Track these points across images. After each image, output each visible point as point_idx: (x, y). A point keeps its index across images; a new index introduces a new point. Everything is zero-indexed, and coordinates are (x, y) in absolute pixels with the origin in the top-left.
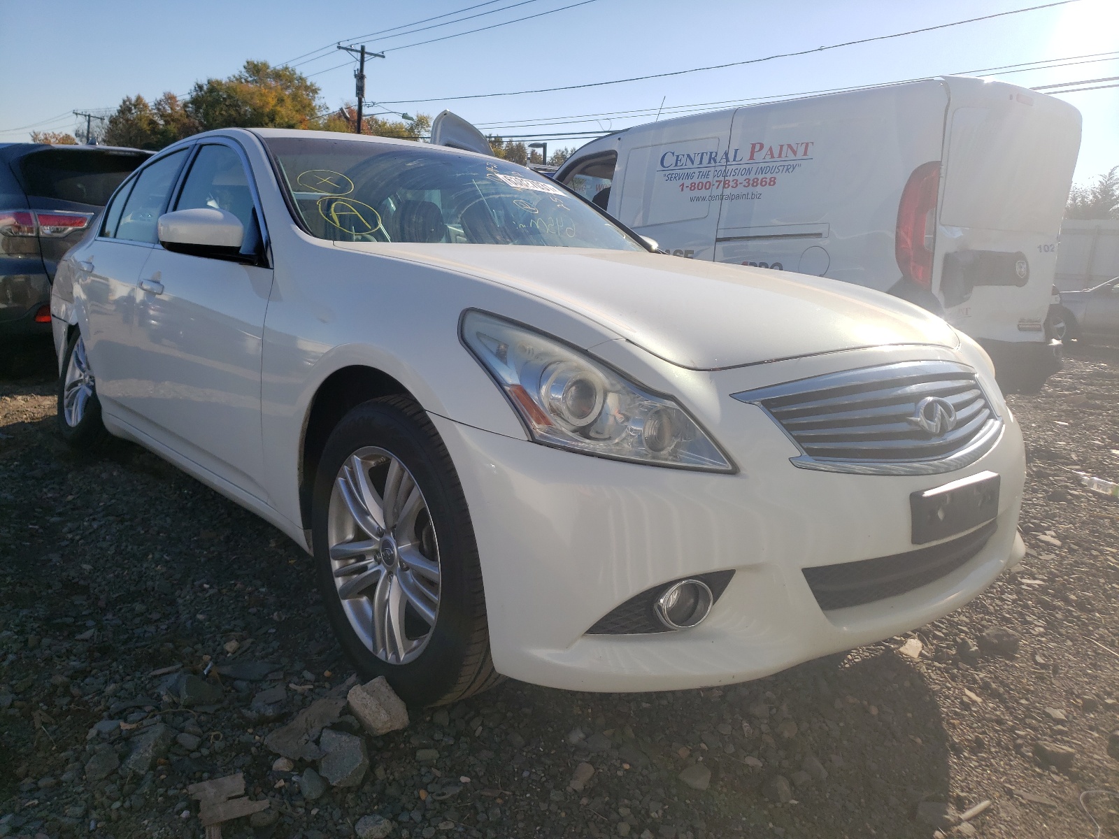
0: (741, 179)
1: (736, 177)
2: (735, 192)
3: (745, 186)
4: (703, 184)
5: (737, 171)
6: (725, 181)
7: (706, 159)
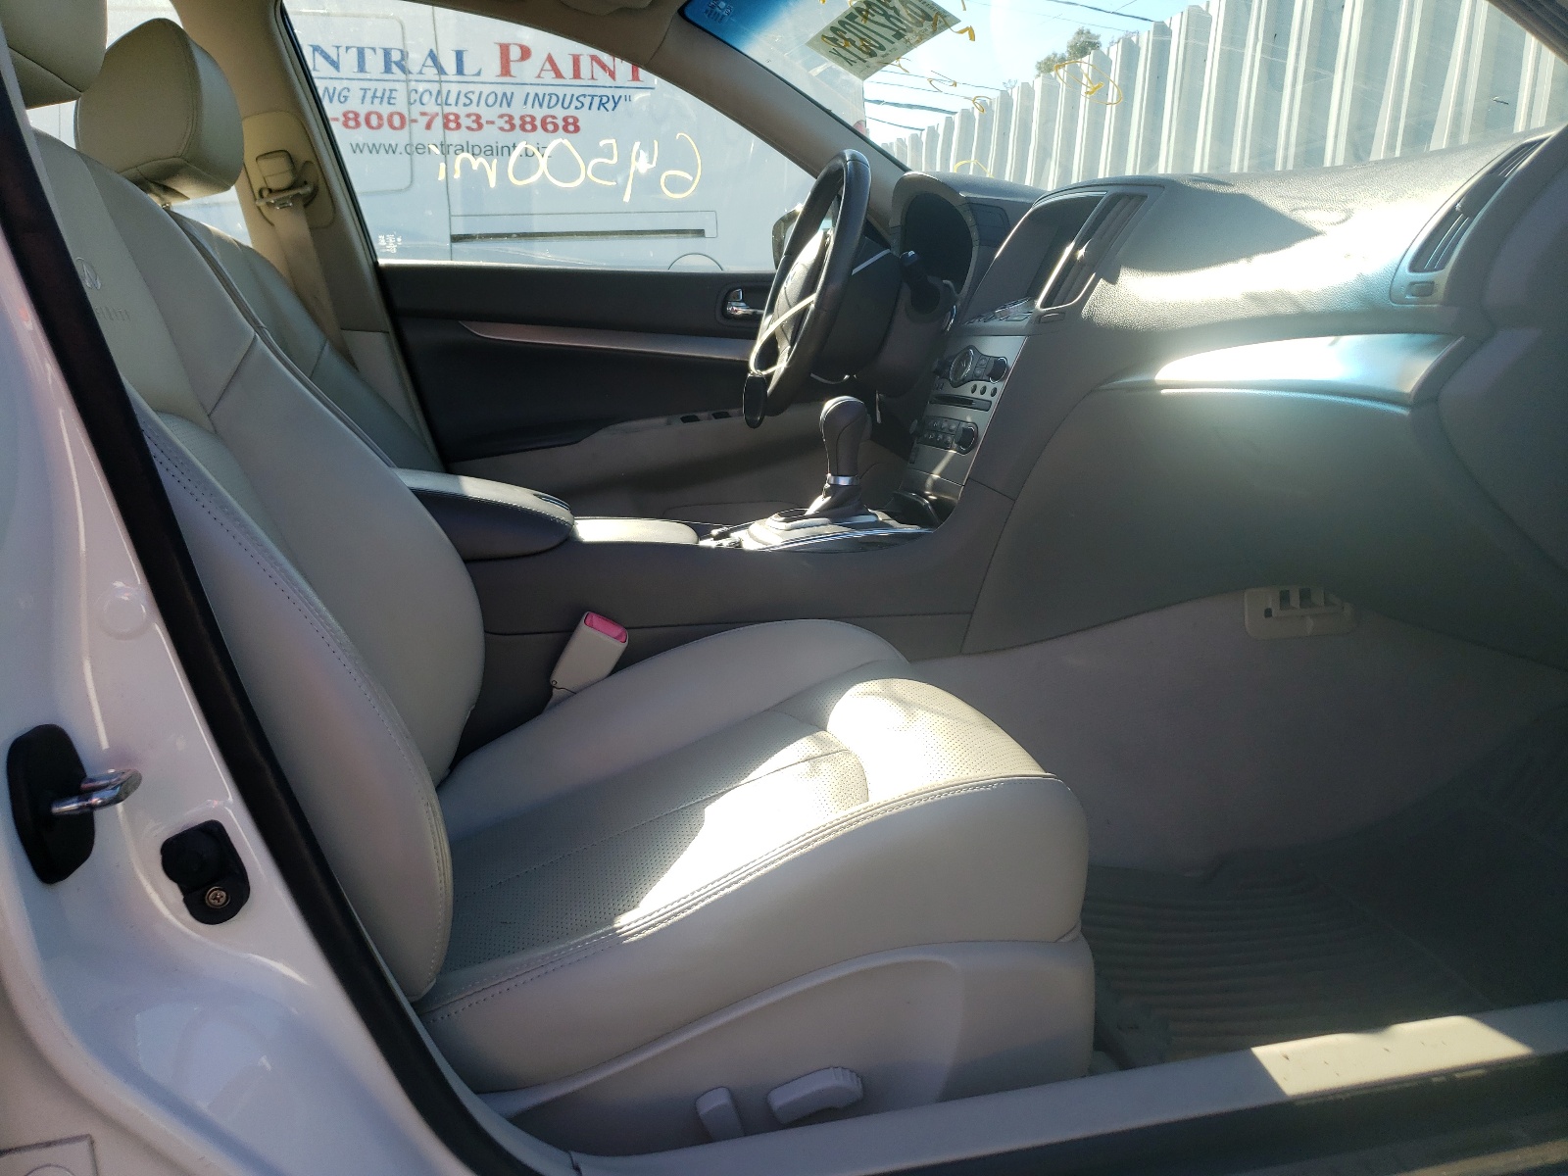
0: (487, 114)
1: (473, 109)
2: (476, 138)
3: (502, 129)
4: (380, 117)
5: (474, 98)
6: (446, 117)
7: (375, 63)
